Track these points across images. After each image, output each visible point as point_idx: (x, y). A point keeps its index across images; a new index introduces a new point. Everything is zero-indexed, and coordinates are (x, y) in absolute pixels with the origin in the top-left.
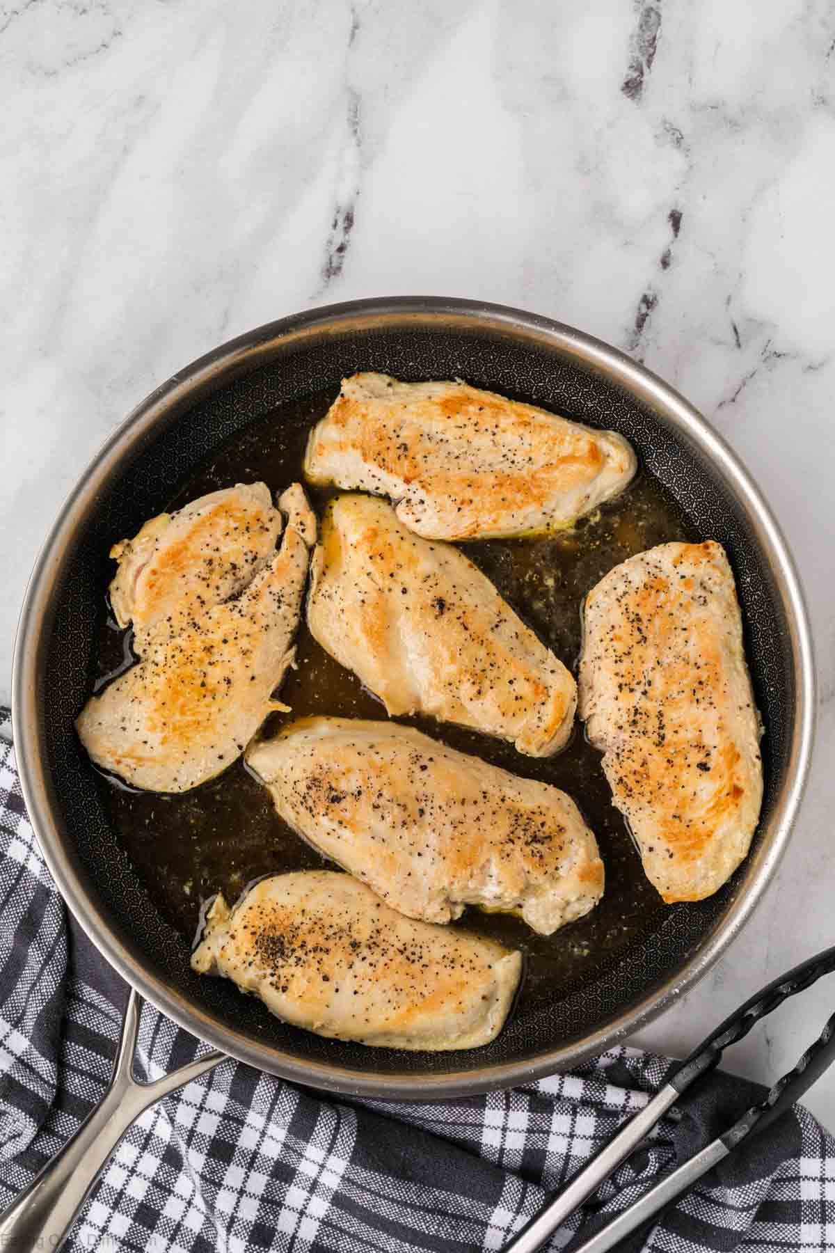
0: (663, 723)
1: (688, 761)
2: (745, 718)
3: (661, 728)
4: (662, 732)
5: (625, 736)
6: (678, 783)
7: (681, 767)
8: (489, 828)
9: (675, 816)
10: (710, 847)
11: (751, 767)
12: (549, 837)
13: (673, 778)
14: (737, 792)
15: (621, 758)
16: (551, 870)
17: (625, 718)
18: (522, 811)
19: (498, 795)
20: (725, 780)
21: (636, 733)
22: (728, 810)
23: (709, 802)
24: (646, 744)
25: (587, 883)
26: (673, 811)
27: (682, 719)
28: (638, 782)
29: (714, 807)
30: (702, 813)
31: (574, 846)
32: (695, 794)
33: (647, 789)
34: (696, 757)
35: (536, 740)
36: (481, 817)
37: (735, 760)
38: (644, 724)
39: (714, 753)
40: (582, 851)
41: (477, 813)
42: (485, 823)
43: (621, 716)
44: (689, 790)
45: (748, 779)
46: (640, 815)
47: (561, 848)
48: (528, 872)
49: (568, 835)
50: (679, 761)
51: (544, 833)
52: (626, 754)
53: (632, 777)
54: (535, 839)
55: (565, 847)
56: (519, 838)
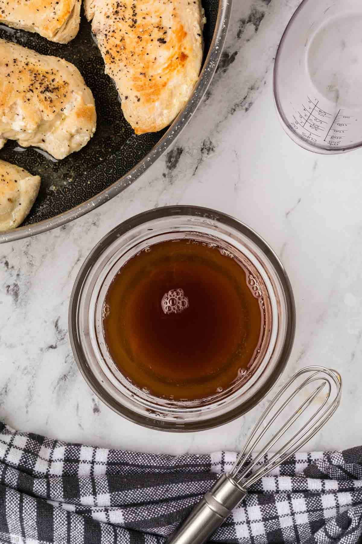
0: (136, 12)
1: (152, 37)
2: (192, 10)
3: (135, 15)
4: (135, 18)
5: (111, 21)
6: (145, 52)
7: (147, 42)
8: (16, 82)
9: (141, 74)
10: (164, 94)
11: (194, 42)
12: (57, 88)
13: (141, 49)
14: (184, 57)
15: (108, 37)
16: (57, 110)
17: (111, 10)
18: (40, 72)
19: (24, 60)
20: (176, 49)
21: (118, 20)
22: (177, 69)
23: (165, 63)
24: (124, 26)
25: (82, 119)
26: (140, 70)
27: (148, 10)
28: (118, 52)
29: (167, 67)
30: (159, 71)
31: (75, 95)
32: (155, 59)
33: (124, 56)
34: (157, 34)
35: (52, 27)
36: (11, 74)
37: (183, 37)
38: (123, 13)
39: (169, 32)
40: (79, 99)
41: (8, 71)
42: (13, 79)
43: (109, 9)
44: (152, 57)
45: (192, 49)
46: (120, 75)
47: (65, 96)
48: (42, 111)
49: (71, 87)
50: (146, 37)
51: (54, 86)
52: (111, 34)
53: (115, 49)
54: (47, 89)
55: (68, 95)
56: (37, 89)
